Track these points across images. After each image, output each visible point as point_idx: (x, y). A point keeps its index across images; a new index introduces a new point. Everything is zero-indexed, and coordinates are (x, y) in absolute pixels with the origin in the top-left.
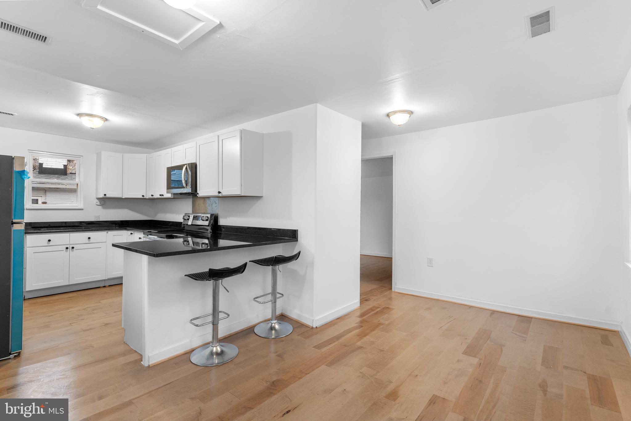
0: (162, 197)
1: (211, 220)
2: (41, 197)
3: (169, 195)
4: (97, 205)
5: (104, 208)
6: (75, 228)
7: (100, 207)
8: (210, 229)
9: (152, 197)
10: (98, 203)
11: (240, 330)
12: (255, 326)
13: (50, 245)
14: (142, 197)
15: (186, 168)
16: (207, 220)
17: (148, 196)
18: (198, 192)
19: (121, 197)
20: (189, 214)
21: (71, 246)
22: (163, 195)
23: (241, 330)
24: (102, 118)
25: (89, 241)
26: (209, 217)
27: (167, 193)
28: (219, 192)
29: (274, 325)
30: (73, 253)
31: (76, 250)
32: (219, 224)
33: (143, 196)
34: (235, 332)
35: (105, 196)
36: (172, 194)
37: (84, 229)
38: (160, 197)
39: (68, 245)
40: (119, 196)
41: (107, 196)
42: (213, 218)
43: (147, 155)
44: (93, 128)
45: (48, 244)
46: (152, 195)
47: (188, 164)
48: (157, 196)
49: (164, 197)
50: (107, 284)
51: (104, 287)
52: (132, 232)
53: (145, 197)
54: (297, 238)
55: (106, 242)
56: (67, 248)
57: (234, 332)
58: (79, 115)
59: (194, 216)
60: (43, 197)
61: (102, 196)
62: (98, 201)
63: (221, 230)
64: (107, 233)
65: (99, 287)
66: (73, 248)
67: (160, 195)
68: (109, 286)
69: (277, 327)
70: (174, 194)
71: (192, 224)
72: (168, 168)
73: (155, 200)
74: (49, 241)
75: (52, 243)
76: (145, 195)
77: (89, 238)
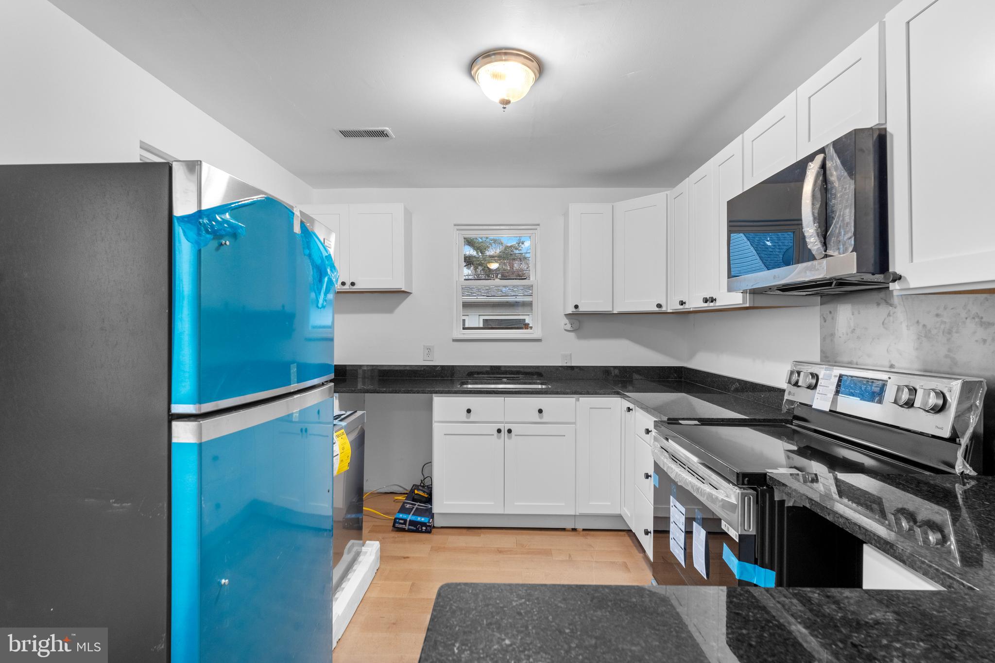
0: (712, 304)
2: (528, 316)
3: (736, 299)
4: (566, 330)
5: (579, 337)
7: (572, 335)
9: (682, 307)
10: (569, 327)
13: (470, 420)
14: (657, 309)
15: (823, 166)
16: (934, 409)
17: (672, 306)
18: (899, 267)
19: (611, 310)
21: (508, 426)
22: (713, 300)
24: (526, 56)
25: (541, 418)
26: (952, 395)
27: (730, 290)
30: (511, 443)
31: (516, 435)
33: (659, 306)
35: (577, 310)
36: (744, 292)
38: (706, 305)
39: (502, 422)
40: (605, 307)
41: (582, 309)
43: (667, 195)
45: (468, 417)
46: (682, 303)
47: (836, 144)
48: (695, 303)
49: (717, 304)
50: (580, 526)
51: (574, 530)
52: (631, 405)
53: (664, 309)
55: (575, 423)
56: (499, 431)
59: (841, 376)
60: (530, 316)
61: (571, 310)
62: (567, 321)
64: (578, 400)
65: (564, 529)
66: (510, 431)
67: (706, 300)
68: (584, 530)
70: (754, 292)
71: (830, 411)
72: (728, 202)
73: (692, 316)
74: (469, 411)
75: (473, 417)
76: (663, 303)
77: (540, 411)
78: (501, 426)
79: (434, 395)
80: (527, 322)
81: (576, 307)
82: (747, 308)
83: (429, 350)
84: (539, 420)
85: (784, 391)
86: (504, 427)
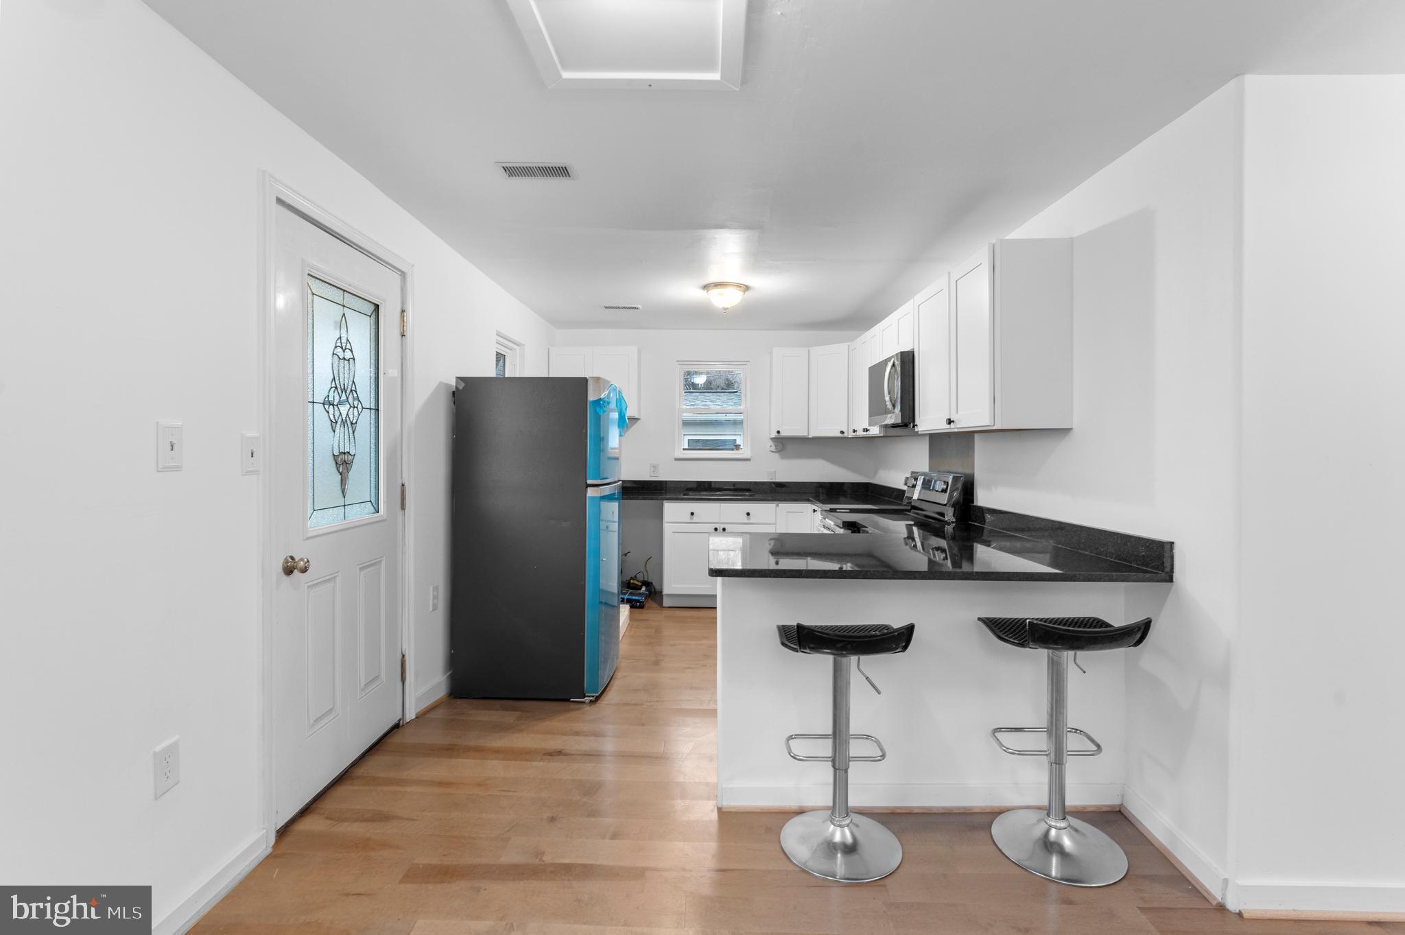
0: (868, 434)
1: (954, 490)
3: (875, 431)
4: (771, 451)
5: (783, 457)
6: (741, 493)
7: (777, 455)
8: (952, 514)
9: (855, 434)
10: (773, 448)
11: (959, 808)
12: (997, 813)
13: (693, 521)
14: (840, 435)
15: (893, 366)
16: (944, 491)
18: (917, 422)
19: (806, 434)
20: (918, 475)
21: (722, 526)
22: (867, 430)
23: (964, 808)
24: (738, 286)
25: (749, 519)
26: (950, 483)
27: (873, 426)
28: (950, 422)
29: (1058, 836)
31: (729, 534)
32: (975, 504)
33: (842, 432)
34: (943, 808)
36: (881, 426)
37: (750, 496)
38: (865, 433)
39: (718, 523)
40: (803, 433)
41: (783, 434)
42: (960, 485)
43: (848, 346)
44: (727, 308)
45: (691, 519)
46: (855, 431)
47: (897, 355)
48: (860, 431)
49: (871, 433)
52: (816, 508)
53: (846, 435)
54: (1168, 569)
55: (775, 524)
56: (716, 529)
57: (938, 807)
58: (706, 287)
59: (924, 479)
61: (774, 434)
62: (771, 444)
63: (983, 521)
64: (777, 506)
66: (724, 529)
67: (864, 430)
69: (1067, 843)
70: (886, 426)
71: (918, 499)
72: (870, 368)
73: (876, 439)
74: (692, 514)
75: (695, 519)
76: (845, 430)
77: (748, 514)
78: (717, 526)
79: (664, 501)
80: (738, 443)
81: (778, 432)
82: (881, 437)
83: (655, 467)
84: (746, 521)
85: (904, 491)
86: (720, 527)
